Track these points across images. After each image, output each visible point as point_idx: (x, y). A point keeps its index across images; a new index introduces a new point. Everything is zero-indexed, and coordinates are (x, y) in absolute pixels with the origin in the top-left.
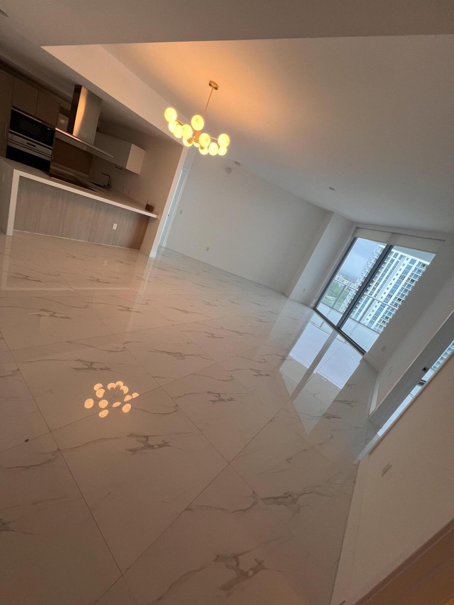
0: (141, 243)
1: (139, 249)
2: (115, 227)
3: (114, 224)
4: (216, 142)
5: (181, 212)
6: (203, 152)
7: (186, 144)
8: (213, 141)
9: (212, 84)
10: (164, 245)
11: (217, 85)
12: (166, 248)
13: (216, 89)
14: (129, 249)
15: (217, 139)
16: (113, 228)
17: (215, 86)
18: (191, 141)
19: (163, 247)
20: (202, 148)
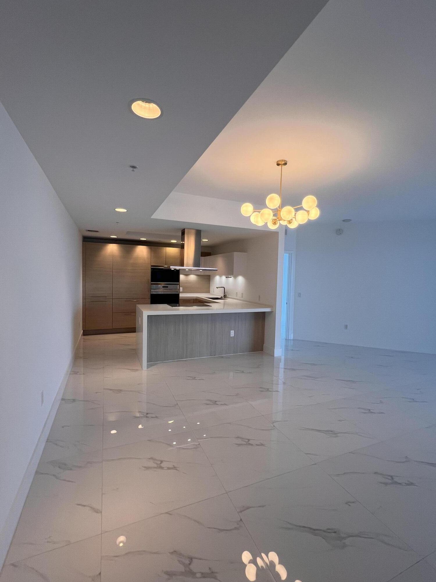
0: (263, 342)
1: (262, 350)
2: (232, 333)
3: (231, 331)
4: (302, 208)
5: (299, 295)
6: (293, 226)
7: (272, 227)
8: (297, 210)
9: (280, 163)
10: (291, 337)
11: (285, 161)
12: (293, 340)
13: (285, 164)
14: (253, 353)
15: (301, 206)
16: (231, 336)
17: (283, 163)
18: (276, 222)
19: (290, 340)
20: (290, 222)
